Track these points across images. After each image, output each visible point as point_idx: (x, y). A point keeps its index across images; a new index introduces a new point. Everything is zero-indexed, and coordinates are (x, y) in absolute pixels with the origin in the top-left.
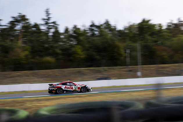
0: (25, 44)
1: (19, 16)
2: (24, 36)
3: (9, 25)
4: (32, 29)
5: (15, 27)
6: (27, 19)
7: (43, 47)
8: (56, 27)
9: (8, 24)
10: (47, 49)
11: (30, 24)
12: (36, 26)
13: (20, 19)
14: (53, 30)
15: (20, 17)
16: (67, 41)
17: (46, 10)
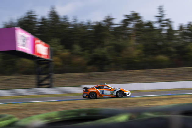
0: (139, 42)
1: (132, 14)
2: (137, 35)
3: (122, 24)
4: (144, 27)
5: (127, 25)
6: (140, 17)
7: (156, 45)
8: (169, 24)
9: (122, 22)
10: (160, 47)
11: (143, 22)
12: (149, 24)
13: (133, 17)
14: (166, 28)
15: (134, 15)
16: (181, 38)
17: (159, 8)
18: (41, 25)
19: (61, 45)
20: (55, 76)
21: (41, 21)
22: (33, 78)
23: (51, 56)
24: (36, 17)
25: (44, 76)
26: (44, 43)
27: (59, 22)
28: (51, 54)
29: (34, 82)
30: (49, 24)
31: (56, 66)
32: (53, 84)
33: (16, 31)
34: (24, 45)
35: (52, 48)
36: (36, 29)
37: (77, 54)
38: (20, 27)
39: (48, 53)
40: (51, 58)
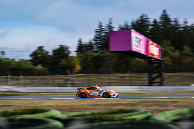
18: (152, 28)
19: (171, 46)
20: (166, 75)
21: (152, 24)
22: (145, 76)
23: (162, 56)
24: (149, 20)
25: (155, 75)
26: (155, 44)
27: (171, 25)
28: (162, 54)
29: (147, 80)
30: (160, 26)
31: (167, 65)
32: (163, 82)
33: (131, 33)
34: (137, 46)
35: (163, 49)
36: (148, 31)
37: (187, 55)
38: (135, 30)
39: (159, 54)
40: (162, 58)
